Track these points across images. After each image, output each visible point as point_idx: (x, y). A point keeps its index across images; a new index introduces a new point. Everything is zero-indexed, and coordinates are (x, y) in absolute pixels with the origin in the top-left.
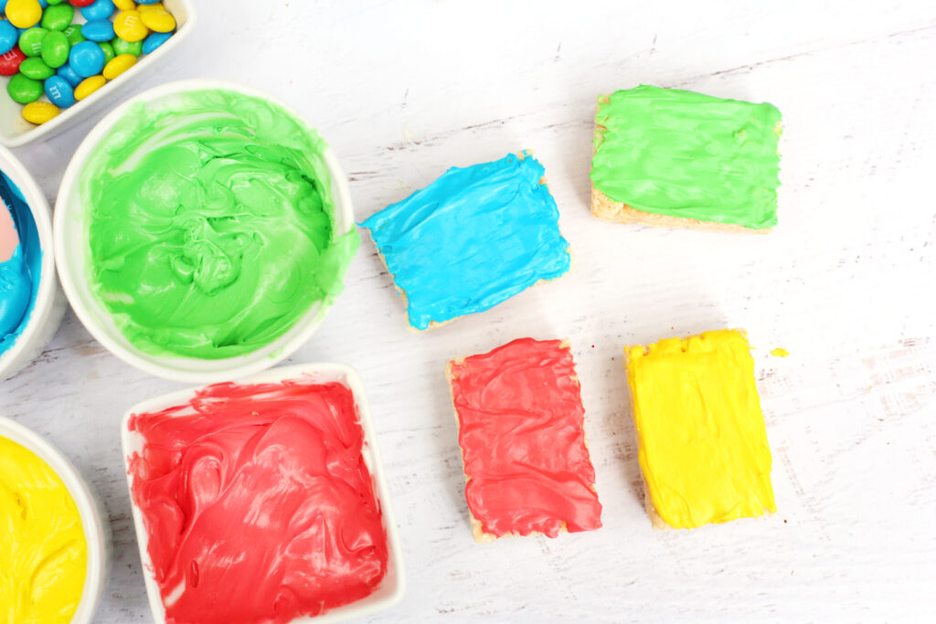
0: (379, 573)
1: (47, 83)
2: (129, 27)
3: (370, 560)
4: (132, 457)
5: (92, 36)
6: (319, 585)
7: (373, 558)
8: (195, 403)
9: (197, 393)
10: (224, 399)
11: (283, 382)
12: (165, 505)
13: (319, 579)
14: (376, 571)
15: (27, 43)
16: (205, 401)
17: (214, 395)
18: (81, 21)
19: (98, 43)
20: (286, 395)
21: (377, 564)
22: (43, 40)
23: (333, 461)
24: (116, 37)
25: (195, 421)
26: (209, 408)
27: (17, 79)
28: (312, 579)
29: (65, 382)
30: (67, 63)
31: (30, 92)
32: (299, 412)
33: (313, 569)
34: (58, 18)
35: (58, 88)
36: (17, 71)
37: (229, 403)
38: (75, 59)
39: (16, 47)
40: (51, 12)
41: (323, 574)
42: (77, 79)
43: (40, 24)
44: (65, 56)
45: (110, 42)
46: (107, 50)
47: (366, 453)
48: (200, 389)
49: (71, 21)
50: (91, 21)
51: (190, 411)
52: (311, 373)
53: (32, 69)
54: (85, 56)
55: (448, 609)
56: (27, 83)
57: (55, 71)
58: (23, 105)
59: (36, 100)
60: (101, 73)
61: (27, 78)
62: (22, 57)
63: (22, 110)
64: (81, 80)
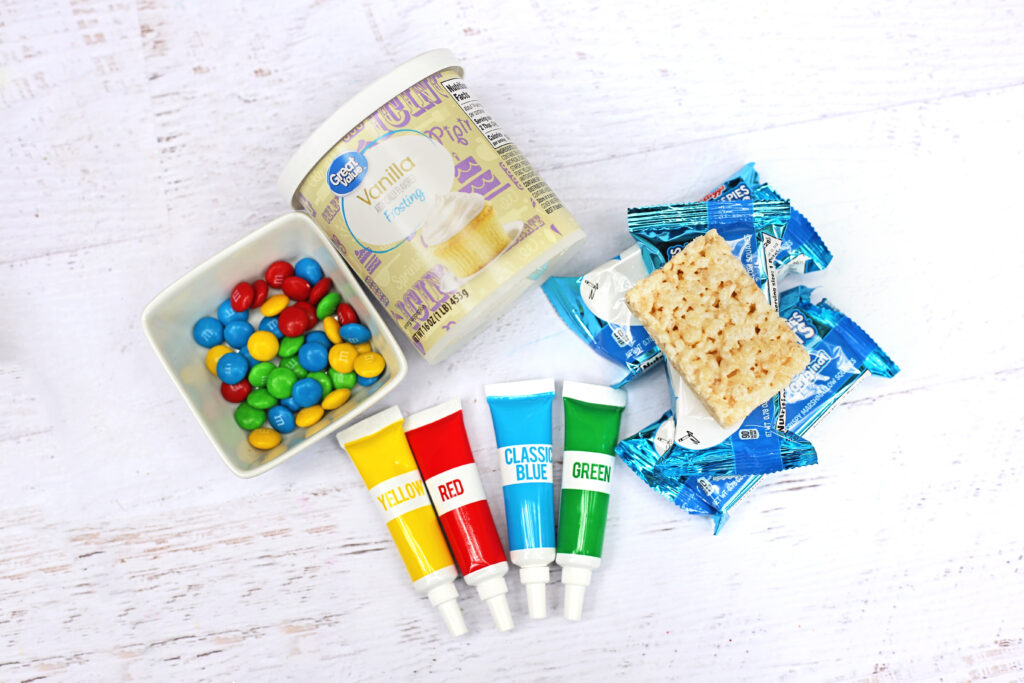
1: (271, 412)
15: (257, 375)
24: (329, 367)
27: (244, 406)
30: (291, 395)
31: (254, 420)
34: (291, 346)
35: (281, 417)
36: (245, 400)
38: (297, 391)
39: (246, 379)
40: (286, 343)
42: (296, 408)
43: (276, 356)
44: (289, 389)
53: (259, 401)
56: (252, 412)
57: (279, 402)
58: (249, 431)
59: (261, 427)
60: (320, 402)
61: (254, 408)
62: (251, 388)
63: (248, 437)
64: (301, 408)
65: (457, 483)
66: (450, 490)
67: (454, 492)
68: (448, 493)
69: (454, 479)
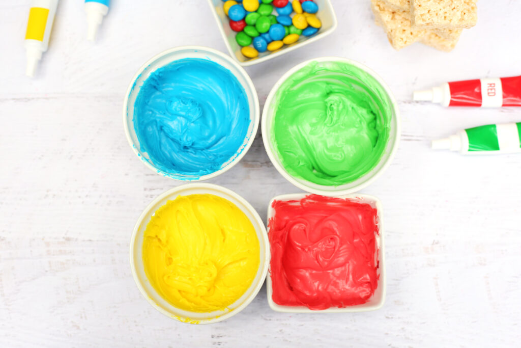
0: (369, 294)
1: (256, 39)
2: (299, 22)
3: (365, 287)
4: (271, 219)
5: (282, 22)
6: (340, 294)
7: (367, 287)
8: (303, 201)
9: (306, 196)
10: (316, 202)
11: (346, 199)
12: (278, 245)
13: (341, 292)
14: (368, 293)
15: (250, 18)
16: (307, 201)
17: (313, 199)
18: (275, 13)
19: (283, 25)
20: (341, 205)
21: (368, 290)
22: (258, 19)
23: (356, 239)
24: (292, 24)
25: (296, 209)
26: (307, 204)
27: (241, 34)
28: (337, 291)
29: (233, 178)
30: (268, 32)
31: (245, 41)
32: (343, 214)
33: (339, 287)
34: (266, 10)
35: (260, 43)
36: (242, 30)
37: (317, 204)
38: (272, 31)
39: (244, 19)
40: (263, 7)
41: (342, 290)
42: (269, 40)
43: (256, 11)
44: (268, 29)
45: (288, 27)
46: (286, 29)
47: (378, 239)
48: (308, 195)
49: (271, 13)
50: (281, 15)
51: (298, 204)
52: (360, 198)
53: (250, 31)
54: (277, 30)
55: (390, 317)
56: (246, 37)
57: (260, 34)
58: (242, 47)
59: (248, 46)
60: (282, 40)
61: (247, 34)
62: (246, 25)
63: (241, 49)
64: (273, 41)
65: (493, 94)
66: (491, 89)
67: (490, 91)
68: (490, 88)
69: (496, 93)
